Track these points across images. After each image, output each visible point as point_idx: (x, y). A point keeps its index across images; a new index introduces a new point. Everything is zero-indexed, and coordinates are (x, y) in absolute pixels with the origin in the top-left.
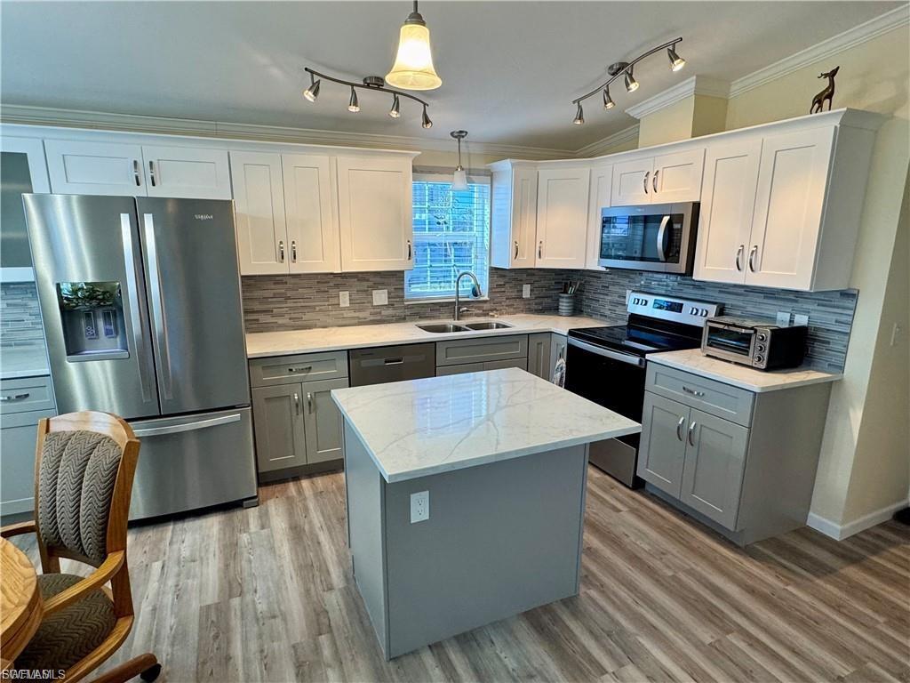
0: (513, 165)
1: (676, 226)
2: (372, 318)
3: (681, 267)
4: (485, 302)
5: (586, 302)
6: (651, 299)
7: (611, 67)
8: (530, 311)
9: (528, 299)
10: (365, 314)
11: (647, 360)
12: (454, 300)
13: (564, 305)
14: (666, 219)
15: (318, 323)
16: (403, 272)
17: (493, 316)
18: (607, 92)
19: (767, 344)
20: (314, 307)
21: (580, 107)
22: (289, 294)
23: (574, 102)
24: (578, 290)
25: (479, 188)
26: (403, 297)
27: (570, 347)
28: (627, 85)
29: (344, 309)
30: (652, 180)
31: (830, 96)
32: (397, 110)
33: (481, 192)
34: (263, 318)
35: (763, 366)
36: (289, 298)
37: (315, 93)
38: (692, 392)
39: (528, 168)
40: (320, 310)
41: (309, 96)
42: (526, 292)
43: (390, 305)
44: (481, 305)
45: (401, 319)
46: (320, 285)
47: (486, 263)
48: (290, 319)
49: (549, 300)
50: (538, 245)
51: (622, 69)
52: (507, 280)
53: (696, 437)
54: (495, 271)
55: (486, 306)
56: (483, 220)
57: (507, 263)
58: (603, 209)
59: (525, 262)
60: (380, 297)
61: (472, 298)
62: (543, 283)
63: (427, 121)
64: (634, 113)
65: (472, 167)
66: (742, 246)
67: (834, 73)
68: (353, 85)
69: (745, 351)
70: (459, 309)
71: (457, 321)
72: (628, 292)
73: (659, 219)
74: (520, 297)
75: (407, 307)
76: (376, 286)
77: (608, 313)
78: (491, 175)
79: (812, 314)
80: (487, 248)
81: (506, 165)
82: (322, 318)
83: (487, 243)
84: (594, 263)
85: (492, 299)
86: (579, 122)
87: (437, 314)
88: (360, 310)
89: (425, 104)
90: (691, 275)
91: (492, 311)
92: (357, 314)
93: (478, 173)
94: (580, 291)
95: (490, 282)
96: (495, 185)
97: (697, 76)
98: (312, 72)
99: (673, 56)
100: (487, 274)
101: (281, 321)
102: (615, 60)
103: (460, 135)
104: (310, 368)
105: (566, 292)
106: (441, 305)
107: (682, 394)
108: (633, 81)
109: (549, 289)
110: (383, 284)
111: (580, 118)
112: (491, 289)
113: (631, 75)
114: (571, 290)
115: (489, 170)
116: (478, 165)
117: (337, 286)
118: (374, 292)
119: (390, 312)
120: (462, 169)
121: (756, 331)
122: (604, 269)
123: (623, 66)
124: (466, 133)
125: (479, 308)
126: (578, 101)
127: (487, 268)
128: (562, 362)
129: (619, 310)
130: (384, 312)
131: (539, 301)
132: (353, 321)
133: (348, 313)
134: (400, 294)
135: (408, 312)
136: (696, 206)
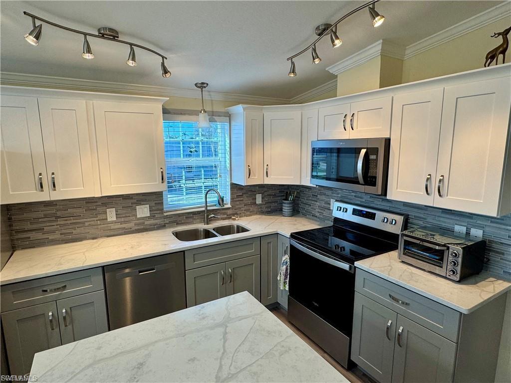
0: (244, 109)
1: (372, 157)
2: (137, 228)
3: (379, 188)
4: (228, 209)
5: (301, 206)
6: (350, 208)
7: (318, 28)
8: (262, 213)
9: (260, 205)
10: (131, 225)
11: (355, 267)
12: (204, 209)
13: (286, 208)
14: (363, 151)
15: (88, 236)
16: (162, 192)
17: (234, 219)
18: (314, 50)
19: (460, 260)
20: (84, 223)
21: (293, 63)
22: (59, 214)
23: (288, 59)
24: (296, 197)
25: (220, 126)
26: (163, 209)
27: (292, 247)
28: (333, 41)
29: (112, 222)
30: (349, 120)
31: (503, 52)
32: (134, 59)
33: (223, 128)
34: (33, 236)
35: (457, 278)
36: (59, 217)
37: (37, 37)
38: (397, 300)
39: (256, 112)
40: (90, 225)
41: (31, 40)
42: (259, 199)
43: (152, 217)
44: (226, 211)
45: (162, 227)
46: (89, 205)
47: (228, 180)
48: (61, 234)
49: (276, 205)
50: (265, 167)
51: (326, 30)
53: (404, 340)
54: (235, 187)
55: (229, 212)
56: (225, 150)
57: (242, 180)
58: (312, 142)
59: (257, 180)
60: (143, 211)
61: (218, 207)
63: (166, 71)
64: (333, 70)
65: (215, 110)
66: (430, 175)
67: (506, 32)
68: (85, 34)
70: (208, 216)
71: (206, 226)
72: (332, 201)
73: (357, 151)
74: (255, 203)
75: (166, 217)
76: (139, 203)
77: (318, 214)
78: (229, 116)
79: (487, 229)
80: (229, 169)
81: (239, 109)
82: (92, 231)
83: (228, 165)
84: (307, 181)
85: (233, 206)
86: (292, 75)
87: (190, 220)
88: (125, 222)
89: (163, 57)
90: (385, 195)
91: (234, 215)
92: (123, 226)
93: (219, 115)
95: (232, 194)
96: (233, 123)
97: (383, 40)
98: (34, 17)
99: (374, 14)
100: (229, 187)
101: (51, 237)
102: (320, 21)
103: (202, 86)
104: (65, 286)
105: (288, 200)
106: (194, 213)
107: (389, 300)
108: (337, 38)
109: (275, 196)
110: (145, 200)
111: (294, 71)
112: (232, 199)
113: (335, 33)
114: (291, 198)
115: (228, 113)
116: (218, 108)
117: (104, 204)
118: (137, 207)
119: (152, 221)
120: (205, 112)
121: (448, 248)
122: (315, 186)
123: (328, 27)
124: (207, 84)
125: (224, 214)
126: (291, 58)
127: (229, 184)
128: (286, 258)
129: (326, 213)
130: (146, 223)
131: (269, 205)
132: (120, 232)
133: (113, 226)
134: (160, 207)
135: (167, 221)
136: (388, 141)
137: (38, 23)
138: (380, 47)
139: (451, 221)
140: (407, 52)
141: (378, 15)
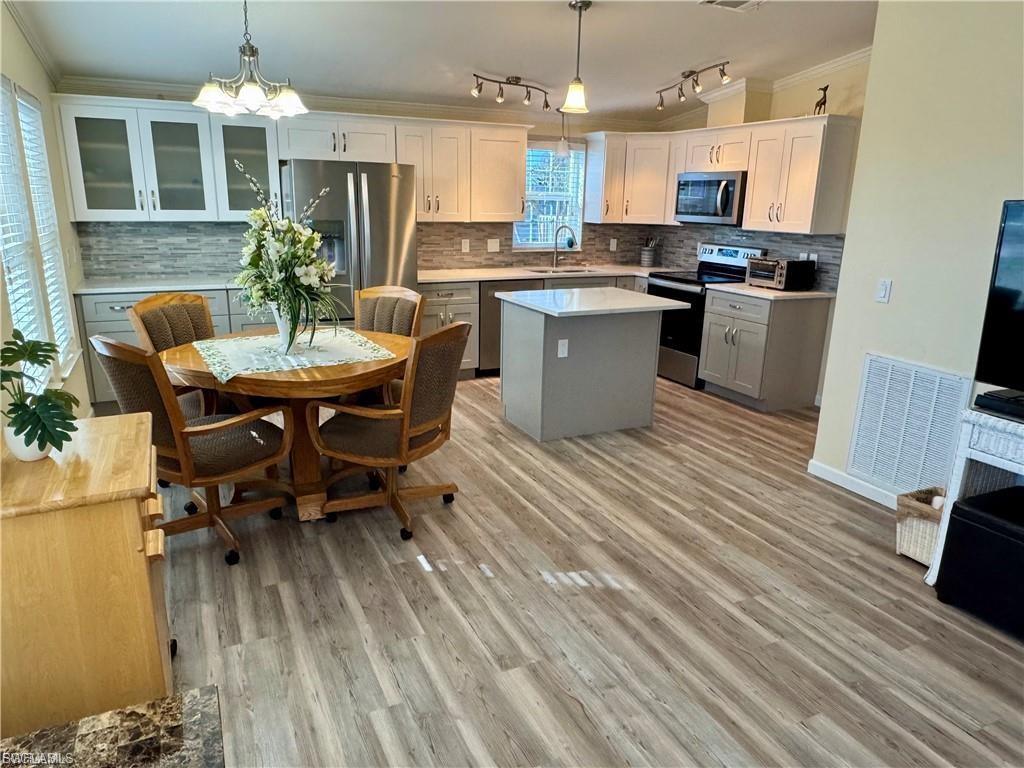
0: (606, 136)
1: (731, 189)
2: (486, 263)
3: (734, 220)
4: (578, 252)
5: (665, 255)
6: (716, 248)
7: (683, 74)
8: (616, 262)
9: (615, 253)
10: (481, 259)
11: (707, 289)
12: (553, 250)
13: (646, 257)
14: (723, 183)
15: (444, 265)
16: (511, 224)
17: (584, 265)
18: (681, 89)
19: (784, 272)
20: (442, 252)
21: (661, 96)
23: (657, 92)
25: (575, 154)
26: (511, 246)
27: (650, 285)
28: (694, 88)
29: (464, 254)
30: (715, 152)
31: (824, 103)
32: (529, 99)
33: (578, 158)
35: (782, 287)
36: (423, 243)
37: (479, 91)
38: (735, 307)
39: (620, 139)
40: (447, 255)
41: (475, 93)
42: (613, 245)
43: (501, 252)
44: (575, 256)
45: (509, 265)
46: (448, 234)
47: (580, 219)
49: (633, 254)
50: (625, 203)
51: (691, 76)
52: (596, 234)
53: (736, 340)
54: (587, 226)
55: (579, 257)
56: (578, 183)
57: (596, 218)
58: (679, 175)
59: (614, 218)
60: (493, 245)
61: (568, 249)
62: (628, 238)
63: (547, 106)
64: (704, 99)
65: (571, 136)
66: (772, 203)
67: (825, 89)
68: (500, 83)
69: (772, 278)
70: (557, 257)
72: (699, 244)
73: (719, 182)
74: (608, 250)
75: (516, 255)
76: (491, 236)
77: (682, 263)
78: (586, 142)
80: (581, 207)
81: (601, 135)
82: (449, 262)
83: (580, 202)
84: (672, 220)
85: (584, 251)
86: (661, 108)
87: (538, 261)
88: (476, 256)
89: (546, 93)
90: (741, 226)
91: (583, 260)
92: (473, 259)
93: (575, 141)
94: (659, 246)
95: (583, 236)
96: (590, 152)
97: (747, 79)
98: (477, 77)
99: (723, 73)
100: (580, 228)
102: (687, 69)
104: (452, 294)
105: (647, 246)
106: (542, 254)
108: (698, 85)
110: (496, 234)
111: (662, 104)
112: (583, 242)
113: (696, 82)
114: (652, 244)
115: (586, 139)
116: (576, 134)
117: (460, 235)
118: (489, 241)
119: (500, 258)
120: (565, 139)
121: (779, 263)
122: (679, 224)
123: (692, 73)
125: (572, 258)
126: (661, 91)
127: (580, 223)
129: (691, 260)
130: (496, 259)
131: (624, 254)
132: (471, 265)
133: (468, 258)
134: (509, 243)
135: (515, 259)
136: (745, 174)
137: (480, 81)
138: (744, 84)
139: (798, 250)
140: (774, 87)
141: (725, 75)
